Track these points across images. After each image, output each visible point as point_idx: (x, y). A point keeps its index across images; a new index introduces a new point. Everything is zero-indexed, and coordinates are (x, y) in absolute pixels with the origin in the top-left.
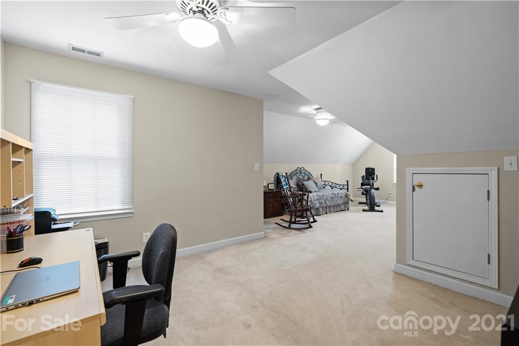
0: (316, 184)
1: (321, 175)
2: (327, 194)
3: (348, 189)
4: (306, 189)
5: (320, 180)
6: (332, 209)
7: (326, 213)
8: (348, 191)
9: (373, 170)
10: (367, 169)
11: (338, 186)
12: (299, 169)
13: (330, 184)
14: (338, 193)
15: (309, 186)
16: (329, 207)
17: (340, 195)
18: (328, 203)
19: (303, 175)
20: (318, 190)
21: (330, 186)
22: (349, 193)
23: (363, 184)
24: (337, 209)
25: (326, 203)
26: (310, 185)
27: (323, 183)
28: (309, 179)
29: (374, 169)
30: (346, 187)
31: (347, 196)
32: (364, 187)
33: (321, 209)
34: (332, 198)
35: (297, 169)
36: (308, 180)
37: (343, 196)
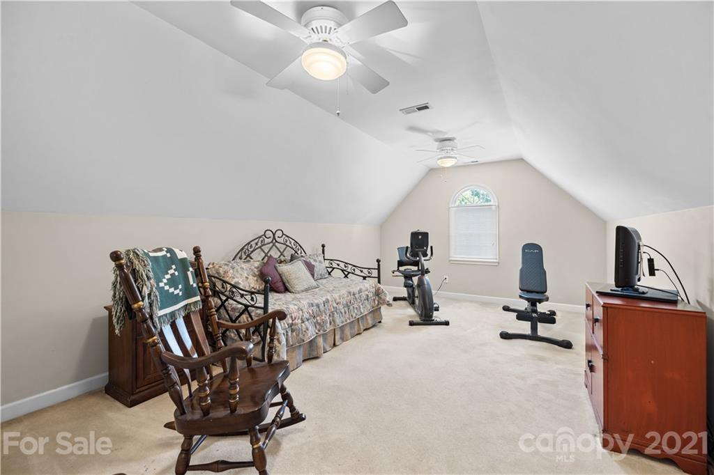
0: (310, 268)
1: (323, 246)
2: (336, 296)
3: (379, 277)
4: (284, 284)
5: (321, 258)
6: (348, 331)
7: (335, 345)
8: (379, 282)
9: (425, 235)
10: (415, 235)
11: (358, 272)
12: (269, 234)
13: (342, 265)
14: (360, 291)
15: (293, 276)
16: (342, 328)
17: (364, 295)
18: (339, 321)
19: (282, 247)
20: (314, 283)
21: (342, 271)
22: (382, 287)
23: (401, 263)
24: (359, 329)
25: (333, 322)
26: (295, 272)
27: (327, 263)
28: (293, 258)
29: (427, 233)
30: (375, 273)
31: (378, 293)
32: (402, 268)
33: (320, 341)
34: (347, 306)
35: (264, 235)
36: (291, 260)
37: (371, 295)
